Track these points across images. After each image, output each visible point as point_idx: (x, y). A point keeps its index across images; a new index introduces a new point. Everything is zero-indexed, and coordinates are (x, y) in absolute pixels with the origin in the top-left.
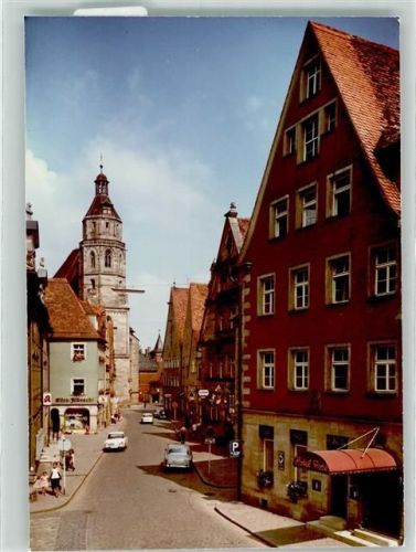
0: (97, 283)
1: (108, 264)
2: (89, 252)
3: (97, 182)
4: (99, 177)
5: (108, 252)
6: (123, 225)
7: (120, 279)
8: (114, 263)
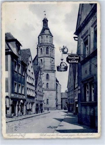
0: (43, 61)
1: (47, 53)
2: (40, 48)
3: (44, 21)
4: (44, 18)
5: (47, 48)
6: (53, 37)
7: (52, 59)
8: (49, 52)
